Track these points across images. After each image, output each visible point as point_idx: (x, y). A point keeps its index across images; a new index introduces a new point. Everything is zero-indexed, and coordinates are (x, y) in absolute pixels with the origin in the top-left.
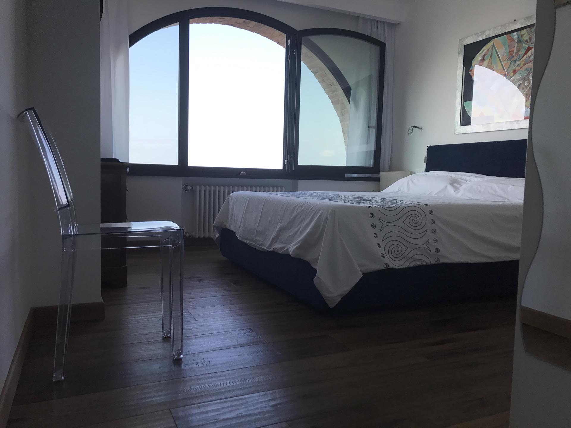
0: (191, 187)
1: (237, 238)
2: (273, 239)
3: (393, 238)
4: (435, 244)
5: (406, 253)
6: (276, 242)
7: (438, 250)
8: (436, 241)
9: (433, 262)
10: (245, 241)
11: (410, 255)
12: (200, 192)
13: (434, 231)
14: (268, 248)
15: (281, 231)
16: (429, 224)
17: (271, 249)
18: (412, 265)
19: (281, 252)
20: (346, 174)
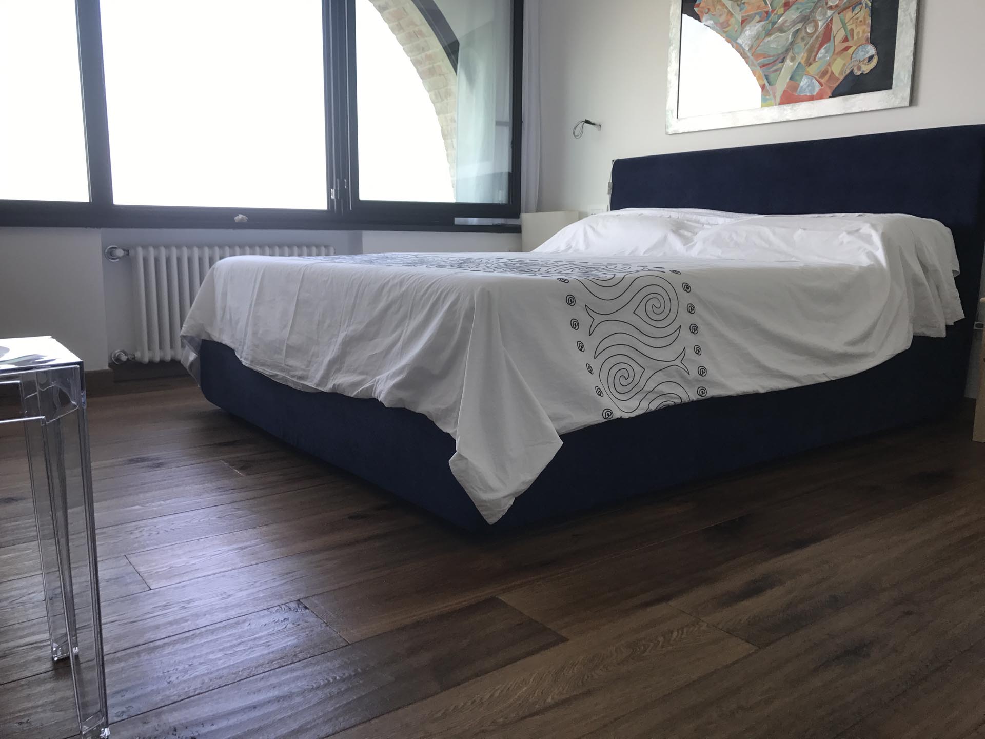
0: (124, 250)
1: (240, 362)
2: (332, 363)
3: (613, 351)
4: (696, 357)
5: (642, 384)
6: (338, 370)
7: (703, 371)
8: (698, 351)
9: (694, 397)
10: (258, 369)
11: (650, 386)
12: (145, 260)
13: (694, 329)
14: (318, 385)
15: (349, 344)
16: (683, 313)
17: (328, 388)
18: (654, 406)
19: (353, 395)
20: (456, 219)
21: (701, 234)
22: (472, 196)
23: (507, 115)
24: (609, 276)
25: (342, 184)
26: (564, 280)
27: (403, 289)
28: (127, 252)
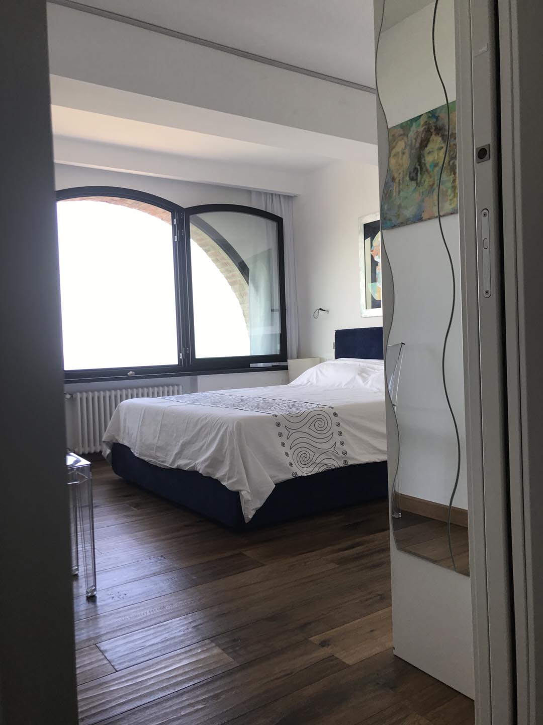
0: (70, 395)
1: (134, 455)
2: (177, 454)
3: (299, 445)
4: (341, 446)
5: (314, 460)
6: (180, 458)
7: (345, 453)
8: (342, 444)
9: (342, 465)
10: (142, 458)
11: (319, 460)
12: (81, 399)
13: (340, 434)
14: (171, 465)
15: (184, 446)
16: (335, 427)
17: (175, 466)
18: (321, 470)
19: (186, 469)
20: (251, 364)
21: (373, 376)
22: (260, 351)
23: (277, 305)
24: (298, 412)
25: (186, 350)
26: (275, 416)
27: (207, 421)
28: (72, 395)
